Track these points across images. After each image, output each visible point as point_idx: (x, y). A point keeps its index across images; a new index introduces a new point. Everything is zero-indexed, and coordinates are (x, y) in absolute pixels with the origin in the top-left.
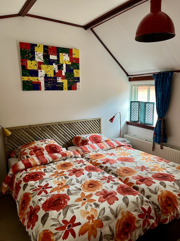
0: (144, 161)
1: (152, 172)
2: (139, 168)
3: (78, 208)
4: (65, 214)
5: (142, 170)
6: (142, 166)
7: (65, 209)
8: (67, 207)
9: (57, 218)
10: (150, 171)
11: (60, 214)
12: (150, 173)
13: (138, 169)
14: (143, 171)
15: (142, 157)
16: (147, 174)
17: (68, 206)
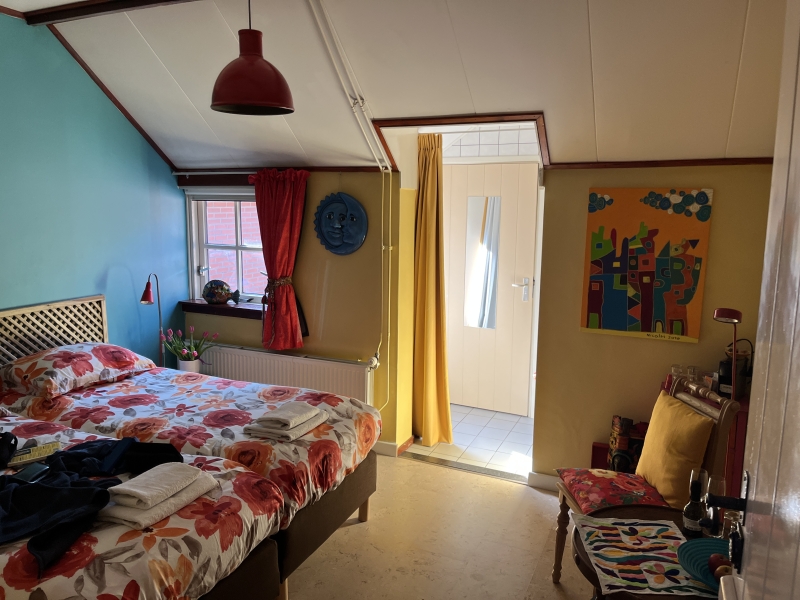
0: (184, 395)
1: (203, 411)
2: (172, 410)
3: (138, 556)
4: (99, 579)
5: (180, 414)
6: (179, 406)
7: (91, 567)
8: (97, 561)
9: (76, 594)
10: (197, 412)
11: (80, 581)
12: (198, 415)
13: (170, 415)
14: (182, 414)
15: (180, 389)
16: (191, 420)
17: (98, 556)
